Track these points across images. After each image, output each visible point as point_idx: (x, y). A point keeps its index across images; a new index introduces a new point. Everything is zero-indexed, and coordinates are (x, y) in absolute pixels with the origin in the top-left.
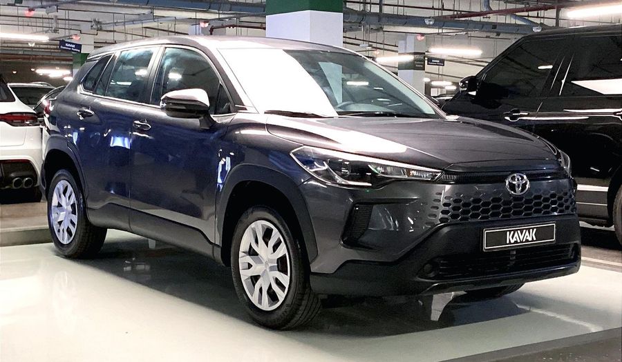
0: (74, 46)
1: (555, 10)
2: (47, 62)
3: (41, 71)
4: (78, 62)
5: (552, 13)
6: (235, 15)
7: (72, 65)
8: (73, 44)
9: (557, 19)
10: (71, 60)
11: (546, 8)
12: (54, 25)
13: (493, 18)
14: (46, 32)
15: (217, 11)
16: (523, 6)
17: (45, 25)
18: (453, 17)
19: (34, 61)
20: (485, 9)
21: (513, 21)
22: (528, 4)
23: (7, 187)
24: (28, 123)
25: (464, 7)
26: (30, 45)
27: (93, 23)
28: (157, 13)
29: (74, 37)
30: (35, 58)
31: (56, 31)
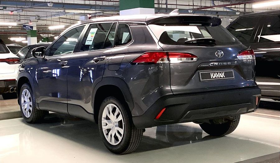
0: (30, 27)
1: (244, 4)
2: (14, 35)
3: (12, 39)
4: (29, 34)
5: (242, 6)
6: (102, 11)
7: (27, 36)
8: (29, 26)
9: (245, 8)
10: (26, 33)
11: (240, 4)
12: (19, 18)
13: (216, 9)
14: (15, 21)
15: (94, 10)
16: (230, 3)
17: (15, 18)
18: (198, 9)
19: (8, 35)
20: (212, 5)
21: (225, 10)
22: (232, 2)
23: (7, 92)
24: (16, 62)
25: (203, 5)
26: (9, 27)
27: (36, 17)
28: (67, 11)
29: (30, 23)
30: (10, 33)
31: (19, 21)
